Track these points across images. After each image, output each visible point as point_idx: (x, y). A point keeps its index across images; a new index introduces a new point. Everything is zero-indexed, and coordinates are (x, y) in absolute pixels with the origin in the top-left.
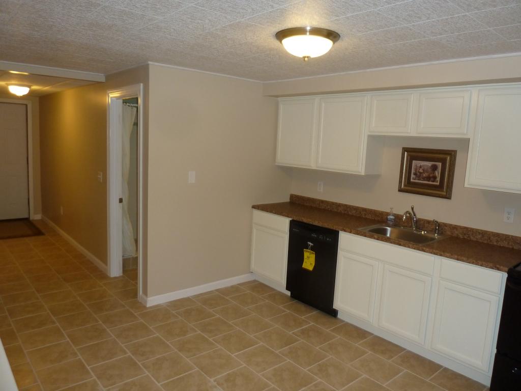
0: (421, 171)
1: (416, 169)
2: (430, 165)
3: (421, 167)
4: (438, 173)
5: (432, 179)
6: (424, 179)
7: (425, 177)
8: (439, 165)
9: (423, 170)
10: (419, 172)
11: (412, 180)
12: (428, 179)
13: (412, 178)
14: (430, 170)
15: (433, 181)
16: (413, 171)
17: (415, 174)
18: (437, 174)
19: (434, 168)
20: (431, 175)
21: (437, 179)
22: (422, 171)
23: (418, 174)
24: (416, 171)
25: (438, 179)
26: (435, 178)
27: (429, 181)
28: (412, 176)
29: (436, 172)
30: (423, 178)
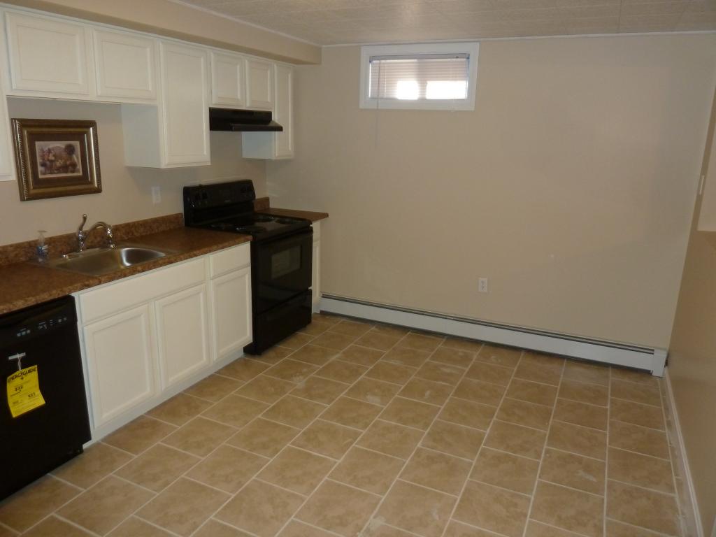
0: (51, 158)
1: (43, 157)
2: (64, 147)
3: (49, 151)
4: (78, 158)
5: (70, 168)
6: (59, 170)
7: (60, 167)
8: (77, 144)
9: (54, 156)
10: (48, 160)
11: (41, 176)
12: (65, 168)
13: (39, 173)
14: (64, 154)
15: (73, 172)
16: (39, 160)
17: (43, 165)
18: (76, 159)
19: (70, 150)
20: (68, 163)
21: (78, 167)
22: (53, 158)
23: (48, 163)
24: (43, 159)
25: (80, 167)
26: (74, 165)
27: (67, 172)
28: (40, 169)
29: (74, 157)
30: (56, 170)
